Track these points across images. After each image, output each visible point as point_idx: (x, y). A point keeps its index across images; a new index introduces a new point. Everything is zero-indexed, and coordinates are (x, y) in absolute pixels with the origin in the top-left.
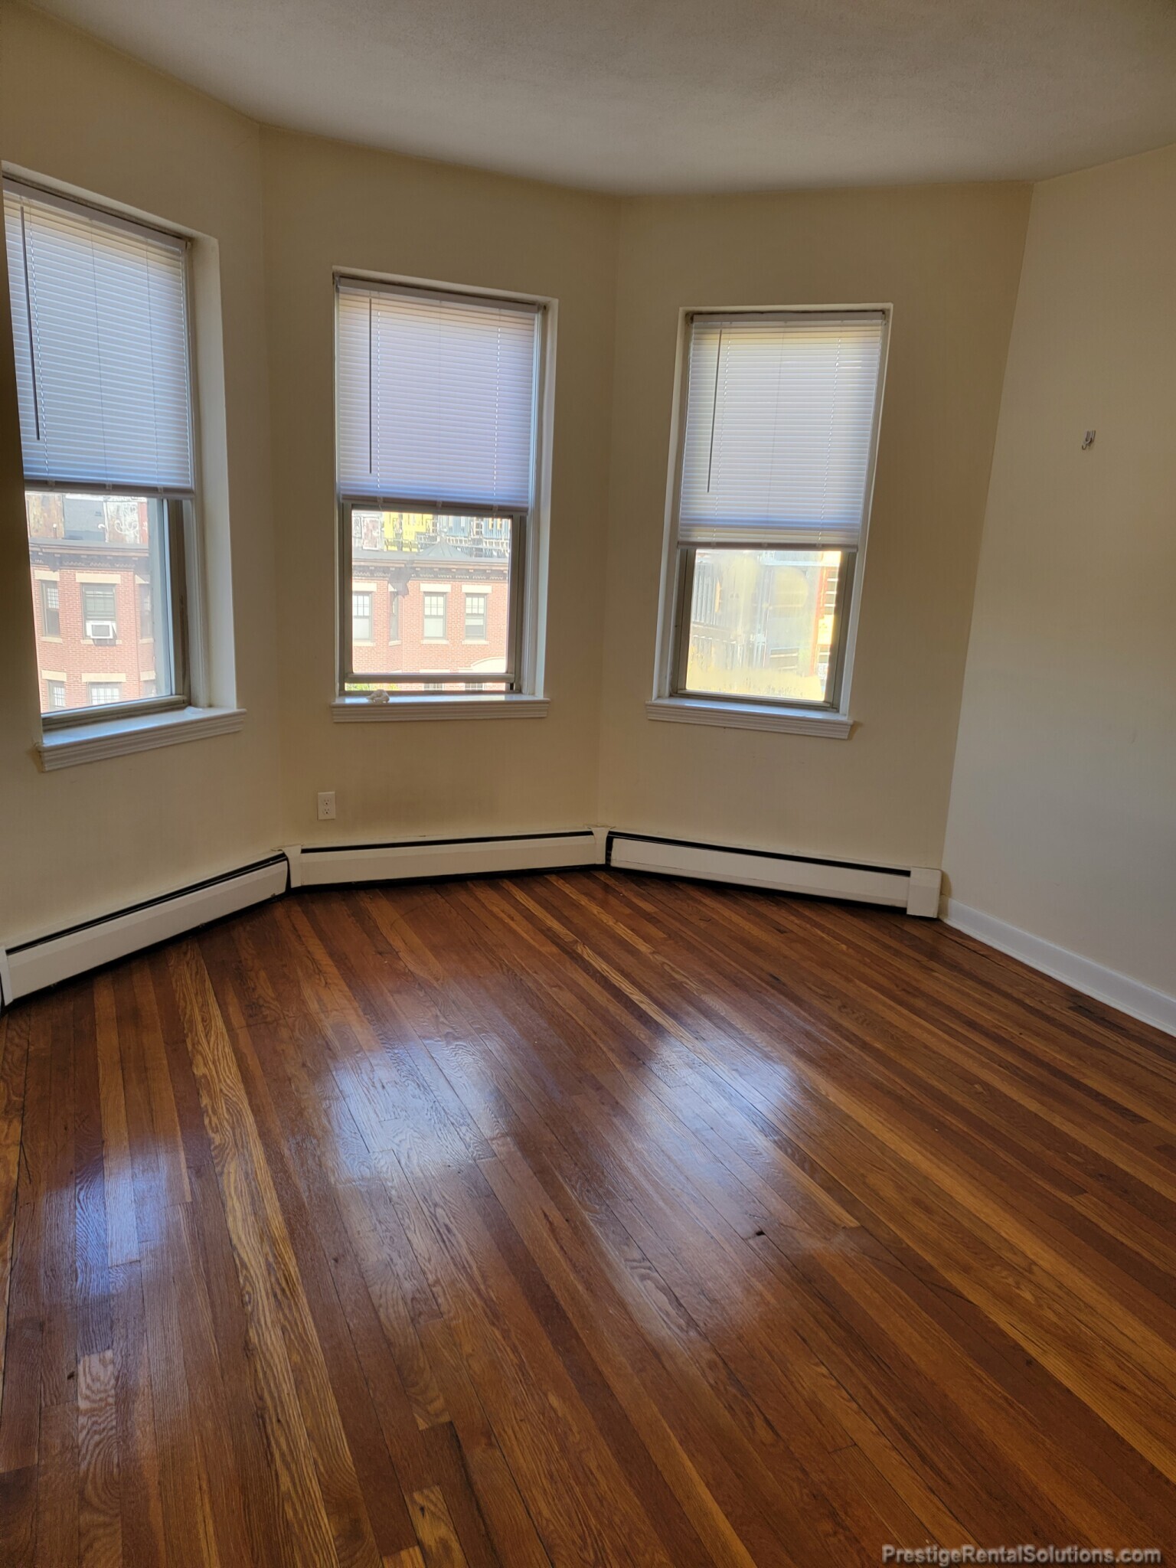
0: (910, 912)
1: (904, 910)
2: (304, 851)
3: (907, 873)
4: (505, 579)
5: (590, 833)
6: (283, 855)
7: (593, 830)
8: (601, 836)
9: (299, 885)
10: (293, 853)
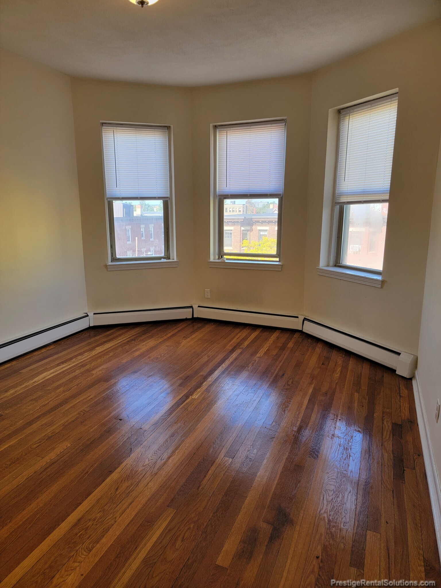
0: (397, 373)
1: (394, 371)
2: (199, 307)
3: (399, 354)
4: (275, 224)
5: (297, 317)
6: (192, 306)
7: (299, 316)
8: (301, 318)
9: (196, 317)
10: (195, 307)
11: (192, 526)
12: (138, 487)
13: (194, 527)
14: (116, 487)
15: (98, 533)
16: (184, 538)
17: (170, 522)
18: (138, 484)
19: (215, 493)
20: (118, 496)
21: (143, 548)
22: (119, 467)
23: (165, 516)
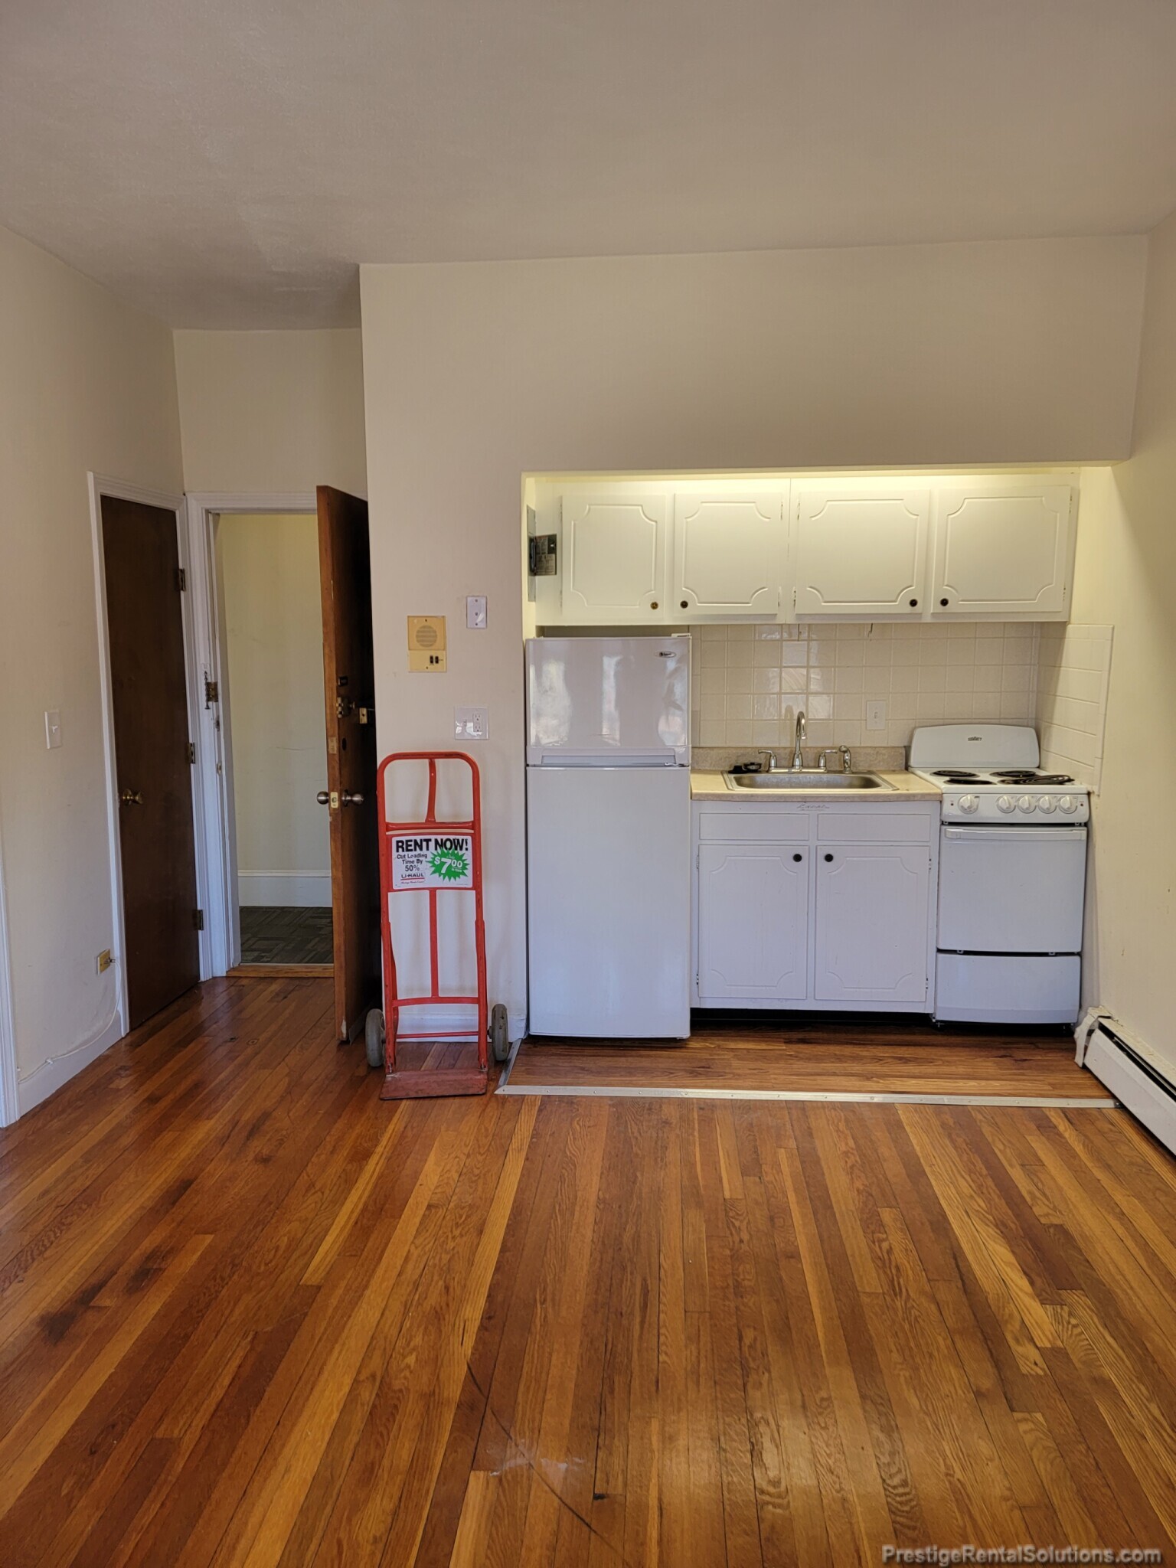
11: (262, 1268)
12: (401, 1302)
13: (259, 1267)
14: (451, 1290)
15: (433, 1225)
16: (274, 1250)
17: (307, 1265)
18: (405, 1308)
19: (214, 1334)
20: (436, 1278)
21: (344, 1227)
22: (476, 1331)
23: (320, 1271)
